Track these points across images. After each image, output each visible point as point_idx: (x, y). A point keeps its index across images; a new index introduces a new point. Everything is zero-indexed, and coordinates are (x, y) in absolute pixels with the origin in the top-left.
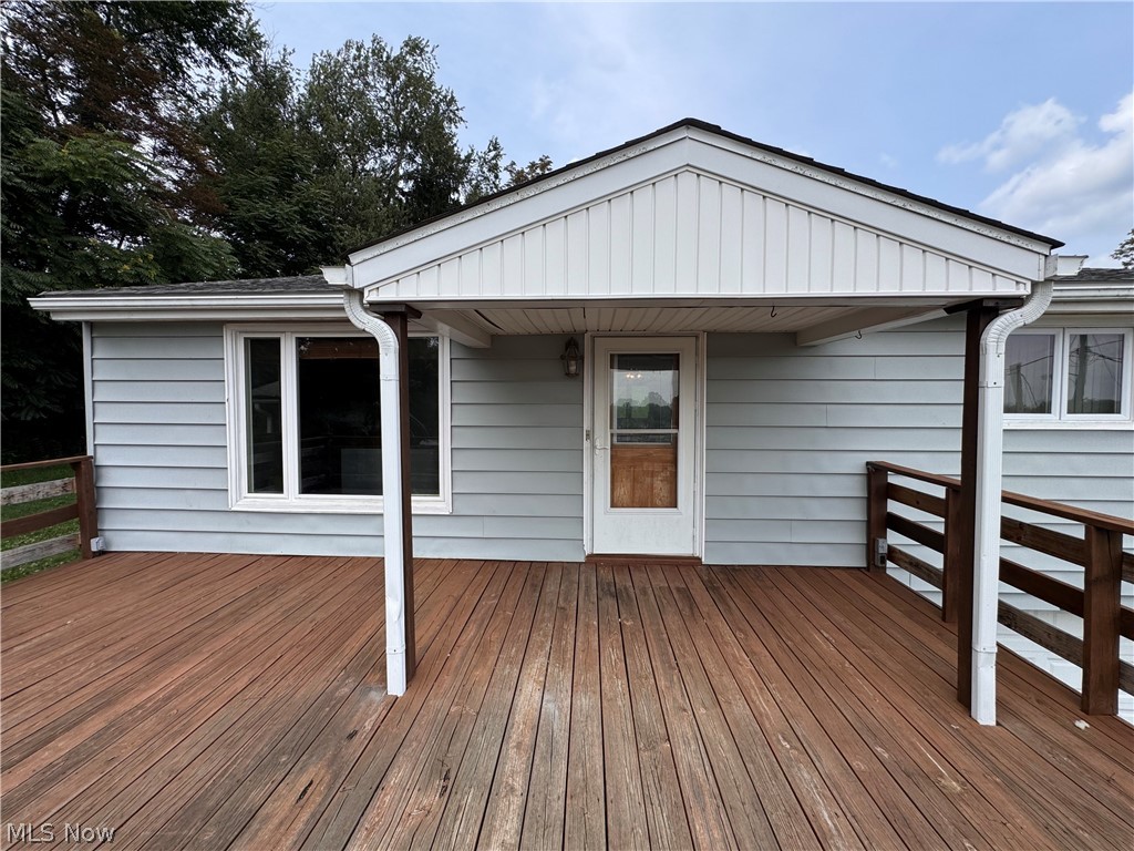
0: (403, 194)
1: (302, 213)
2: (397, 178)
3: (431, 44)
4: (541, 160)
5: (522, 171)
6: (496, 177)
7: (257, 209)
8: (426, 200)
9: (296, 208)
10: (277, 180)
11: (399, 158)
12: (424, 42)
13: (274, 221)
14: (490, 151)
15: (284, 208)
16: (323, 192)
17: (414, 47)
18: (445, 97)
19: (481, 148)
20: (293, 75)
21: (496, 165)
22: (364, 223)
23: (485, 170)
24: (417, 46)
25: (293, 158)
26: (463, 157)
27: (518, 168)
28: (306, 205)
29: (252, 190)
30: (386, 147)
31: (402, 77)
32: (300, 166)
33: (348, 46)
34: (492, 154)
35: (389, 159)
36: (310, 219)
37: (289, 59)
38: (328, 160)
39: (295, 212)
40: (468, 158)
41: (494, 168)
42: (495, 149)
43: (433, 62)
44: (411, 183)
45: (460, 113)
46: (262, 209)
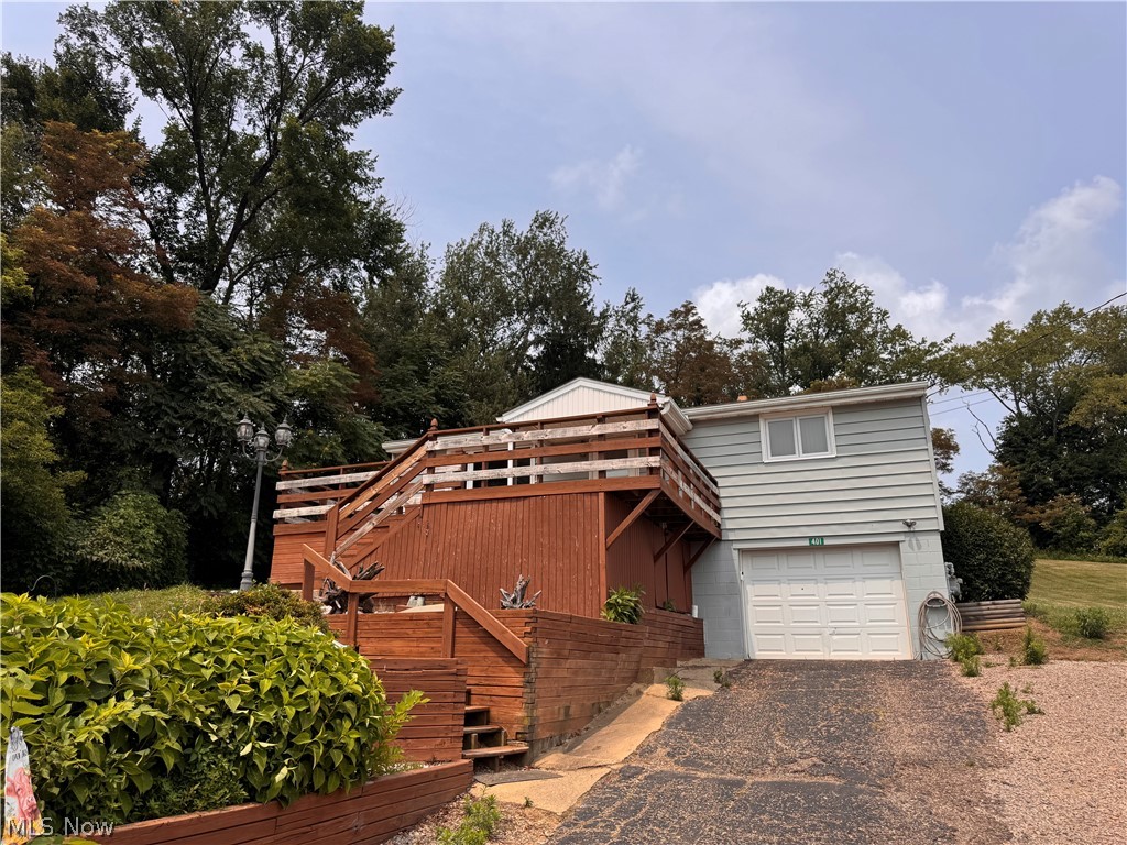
0: (532, 361)
1: (436, 395)
2: (525, 346)
3: (561, 216)
4: (684, 306)
5: (662, 322)
6: (636, 330)
7: (400, 396)
8: (558, 364)
9: (432, 391)
10: (416, 368)
11: (529, 324)
12: (554, 214)
13: (412, 405)
14: (627, 303)
15: (424, 392)
16: (456, 374)
17: (544, 221)
18: (577, 259)
19: (617, 302)
20: (429, 266)
21: (636, 317)
22: (490, 397)
23: (622, 323)
24: (546, 219)
25: (430, 347)
26: (597, 314)
27: (656, 319)
28: (441, 388)
29: (394, 379)
30: (516, 316)
31: (533, 252)
32: (436, 353)
33: (481, 230)
34: (630, 306)
35: (519, 326)
36: (444, 399)
37: (426, 252)
38: (459, 341)
39: (431, 394)
40: (604, 316)
41: (633, 321)
42: (633, 300)
43: (562, 232)
44: (541, 348)
45: (594, 272)
46: (404, 396)
